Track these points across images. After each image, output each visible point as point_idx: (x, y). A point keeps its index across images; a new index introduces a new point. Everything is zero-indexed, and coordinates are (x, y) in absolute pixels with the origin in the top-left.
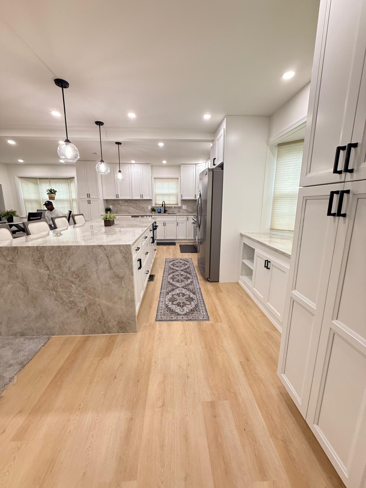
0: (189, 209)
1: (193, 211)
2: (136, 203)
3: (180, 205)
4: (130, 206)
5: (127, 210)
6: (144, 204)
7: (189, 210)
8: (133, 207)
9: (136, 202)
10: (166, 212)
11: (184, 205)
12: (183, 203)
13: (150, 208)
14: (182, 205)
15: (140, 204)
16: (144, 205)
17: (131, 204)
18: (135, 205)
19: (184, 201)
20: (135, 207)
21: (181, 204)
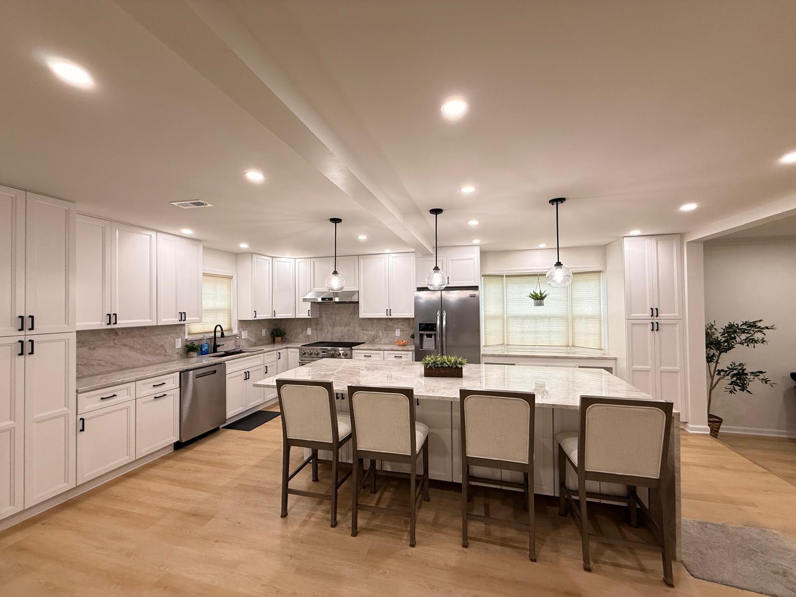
0: (251, 337)
1: (256, 341)
2: (143, 336)
3: (235, 332)
4: (125, 345)
5: (112, 360)
6: (164, 336)
7: (252, 339)
8: (132, 348)
9: (143, 332)
10: (218, 349)
11: (244, 330)
12: (242, 327)
13: (179, 344)
14: (241, 330)
15: (154, 338)
16: (166, 339)
17: (125, 341)
18: (140, 341)
19: (243, 323)
20: (139, 347)
21: (239, 328)
